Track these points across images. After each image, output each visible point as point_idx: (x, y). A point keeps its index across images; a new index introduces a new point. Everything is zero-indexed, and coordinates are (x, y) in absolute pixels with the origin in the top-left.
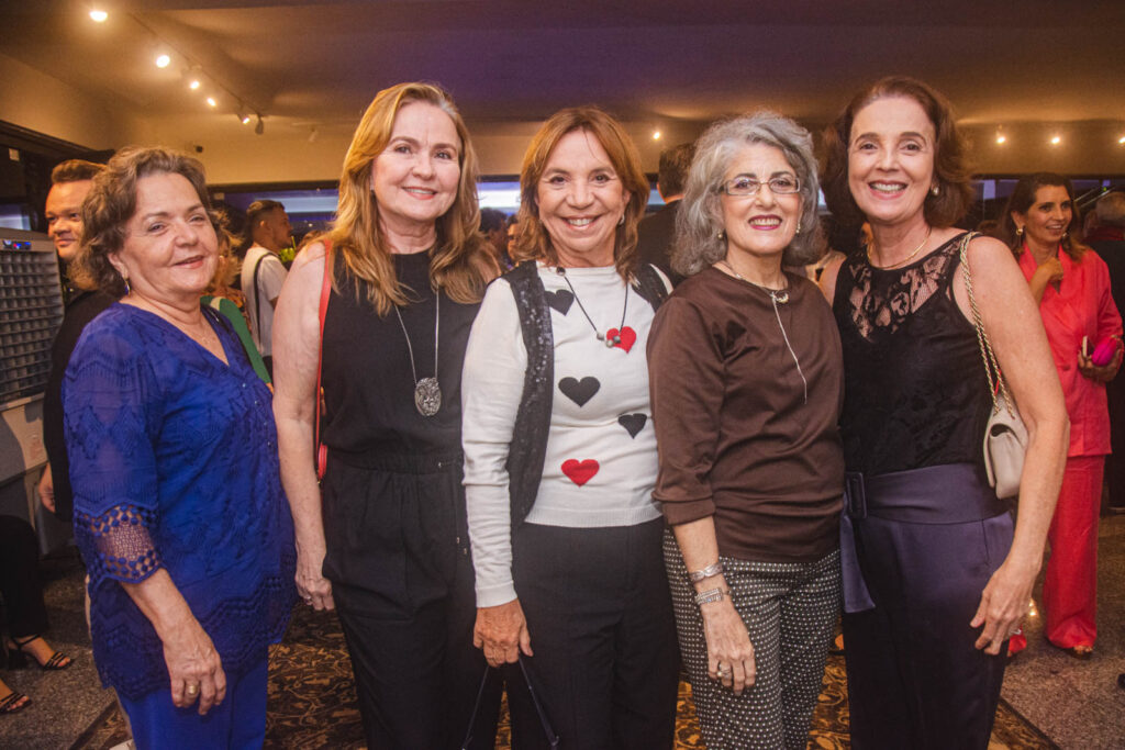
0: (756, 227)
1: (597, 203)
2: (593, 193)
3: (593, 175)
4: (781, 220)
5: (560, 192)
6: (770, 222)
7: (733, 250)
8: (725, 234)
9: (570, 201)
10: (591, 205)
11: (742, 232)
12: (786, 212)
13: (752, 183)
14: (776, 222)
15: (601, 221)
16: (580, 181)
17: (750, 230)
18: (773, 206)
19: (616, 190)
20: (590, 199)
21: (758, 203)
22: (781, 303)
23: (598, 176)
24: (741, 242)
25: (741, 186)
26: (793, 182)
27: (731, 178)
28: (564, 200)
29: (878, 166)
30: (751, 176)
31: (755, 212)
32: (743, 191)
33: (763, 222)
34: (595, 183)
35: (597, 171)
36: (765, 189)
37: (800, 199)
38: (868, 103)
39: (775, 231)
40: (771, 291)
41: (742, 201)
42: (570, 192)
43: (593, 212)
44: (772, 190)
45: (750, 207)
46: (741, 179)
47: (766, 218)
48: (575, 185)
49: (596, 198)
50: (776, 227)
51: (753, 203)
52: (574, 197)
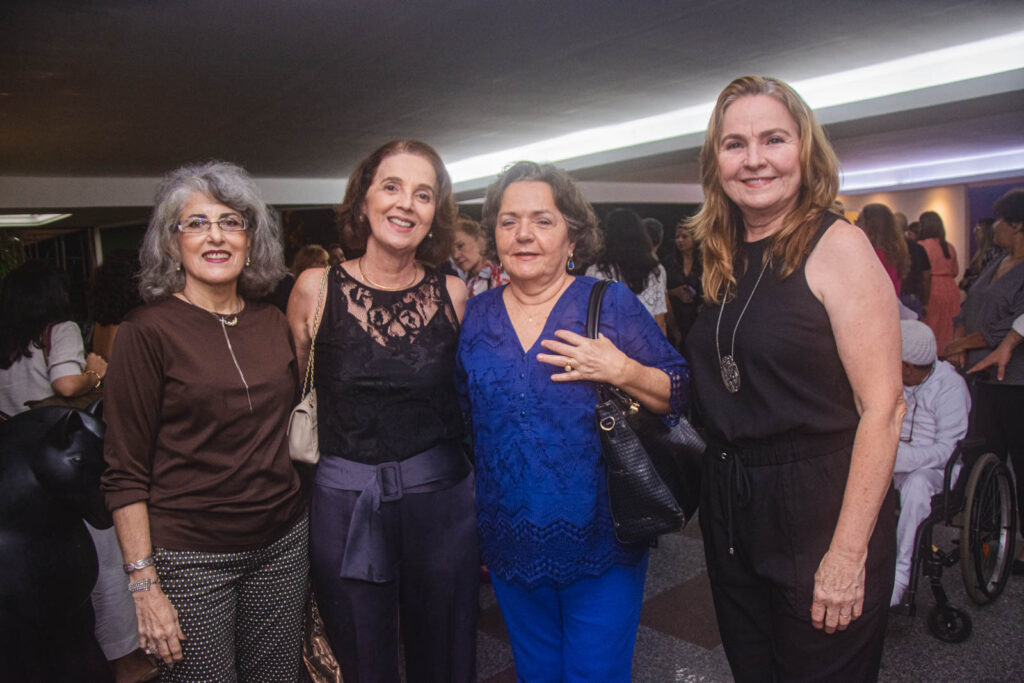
0: (209, 260)
4: (230, 255)
6: (220, 256)
7: (190, 281)
8: (182, 267)
11: (197, 264)
12: (235, 247)
13: (204, 223)
14: (226, 256)
17: (204, 262)
18: (222, 242)
21: (209, 239)
22: (231, 326)
24: (196, 272)
25: (194, 225)
26: (240, 222)
27: (185, 218)
29: (399, 205)
30: (203, 216)
31: (207, 248)
32: (197, 230)
33: (214, 256)
36: (215, 227)
37: (247, 236)
38: (395, 154)
39: (226, 263)
40: (221, 316)
41: (196, 238)
44: (221, 228)
45: (202, 244)
46: (194, 219)
47: (217, 252)
50: (226, 260)
51: (205, 240)
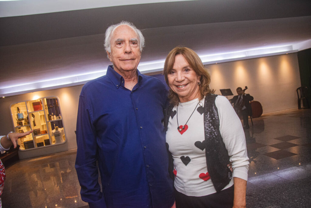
1: (186, 80)
2: (184, 77)
3: (184, 69)
5: (173, 77)
9: (176, 80)
10: (184, 80)
15: (188, 85)
16: (179, 72)
19: (193, 74)
20: (183, 78)
23: (186, 69)
28: (175, 80)
34: (185, 72)
35: (185, 67)
42: (176, 77)
43: (185, 83)
48: (177, 74)
49: (186, 78)
52: (177, 78)
